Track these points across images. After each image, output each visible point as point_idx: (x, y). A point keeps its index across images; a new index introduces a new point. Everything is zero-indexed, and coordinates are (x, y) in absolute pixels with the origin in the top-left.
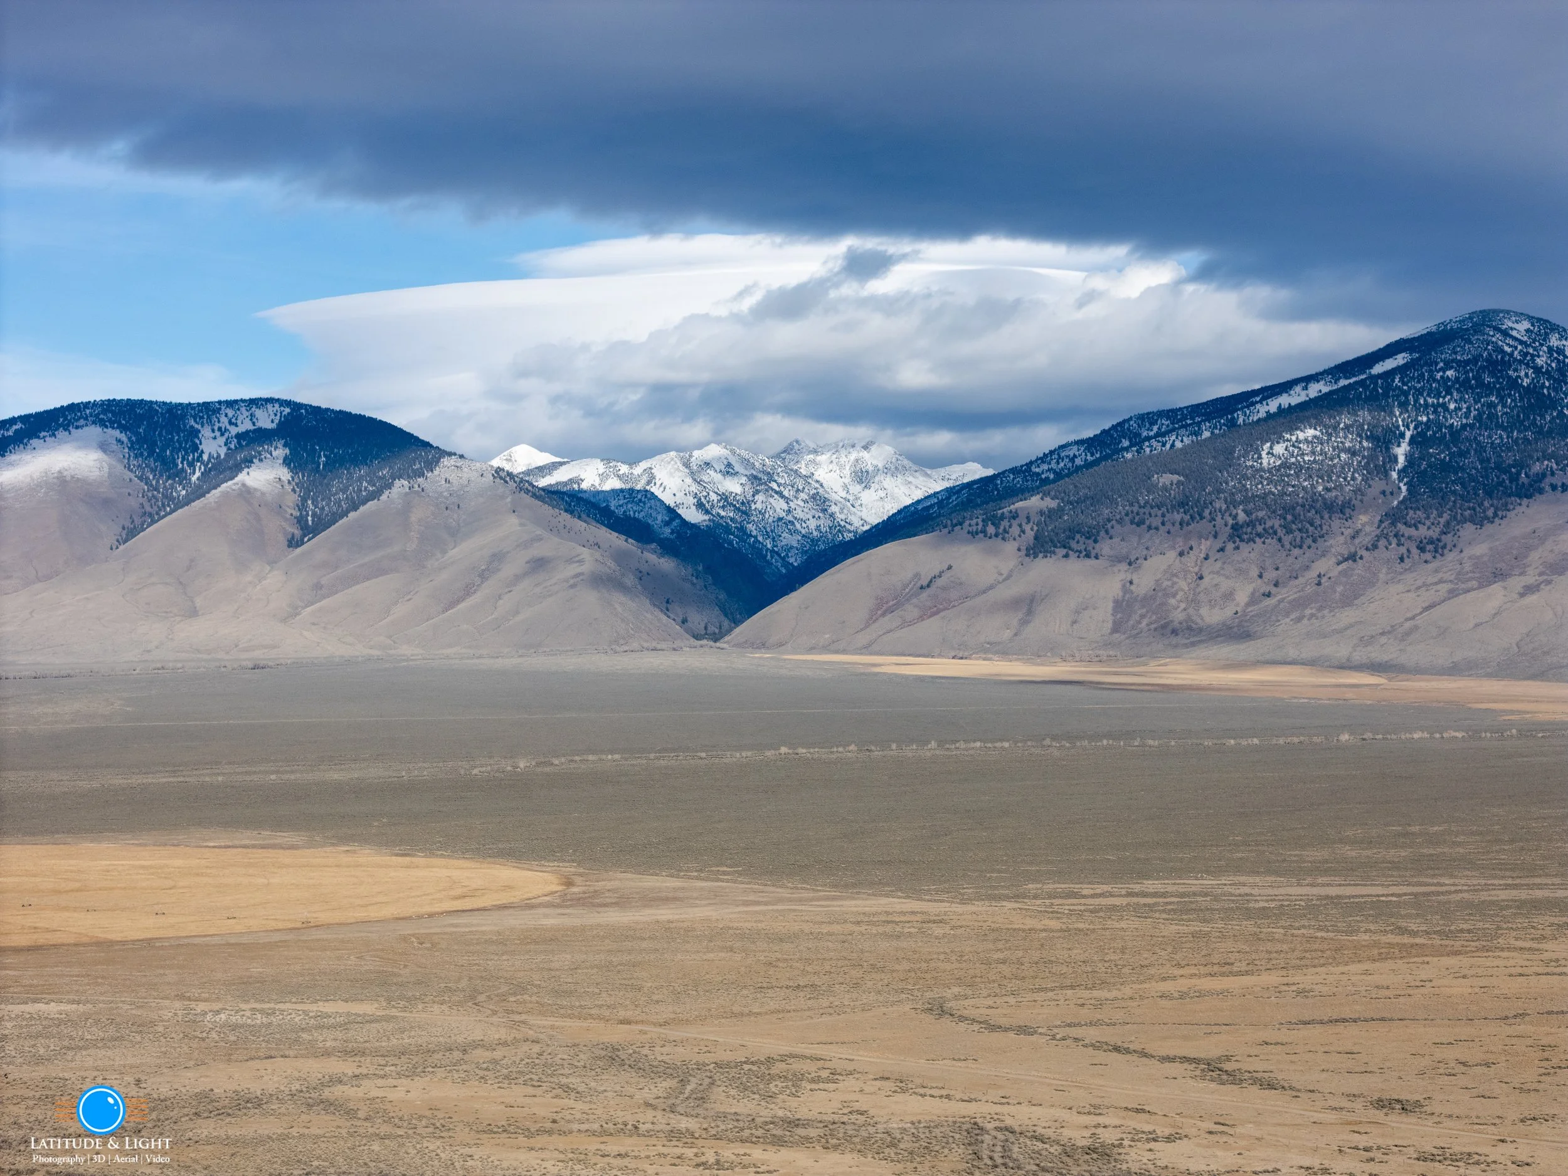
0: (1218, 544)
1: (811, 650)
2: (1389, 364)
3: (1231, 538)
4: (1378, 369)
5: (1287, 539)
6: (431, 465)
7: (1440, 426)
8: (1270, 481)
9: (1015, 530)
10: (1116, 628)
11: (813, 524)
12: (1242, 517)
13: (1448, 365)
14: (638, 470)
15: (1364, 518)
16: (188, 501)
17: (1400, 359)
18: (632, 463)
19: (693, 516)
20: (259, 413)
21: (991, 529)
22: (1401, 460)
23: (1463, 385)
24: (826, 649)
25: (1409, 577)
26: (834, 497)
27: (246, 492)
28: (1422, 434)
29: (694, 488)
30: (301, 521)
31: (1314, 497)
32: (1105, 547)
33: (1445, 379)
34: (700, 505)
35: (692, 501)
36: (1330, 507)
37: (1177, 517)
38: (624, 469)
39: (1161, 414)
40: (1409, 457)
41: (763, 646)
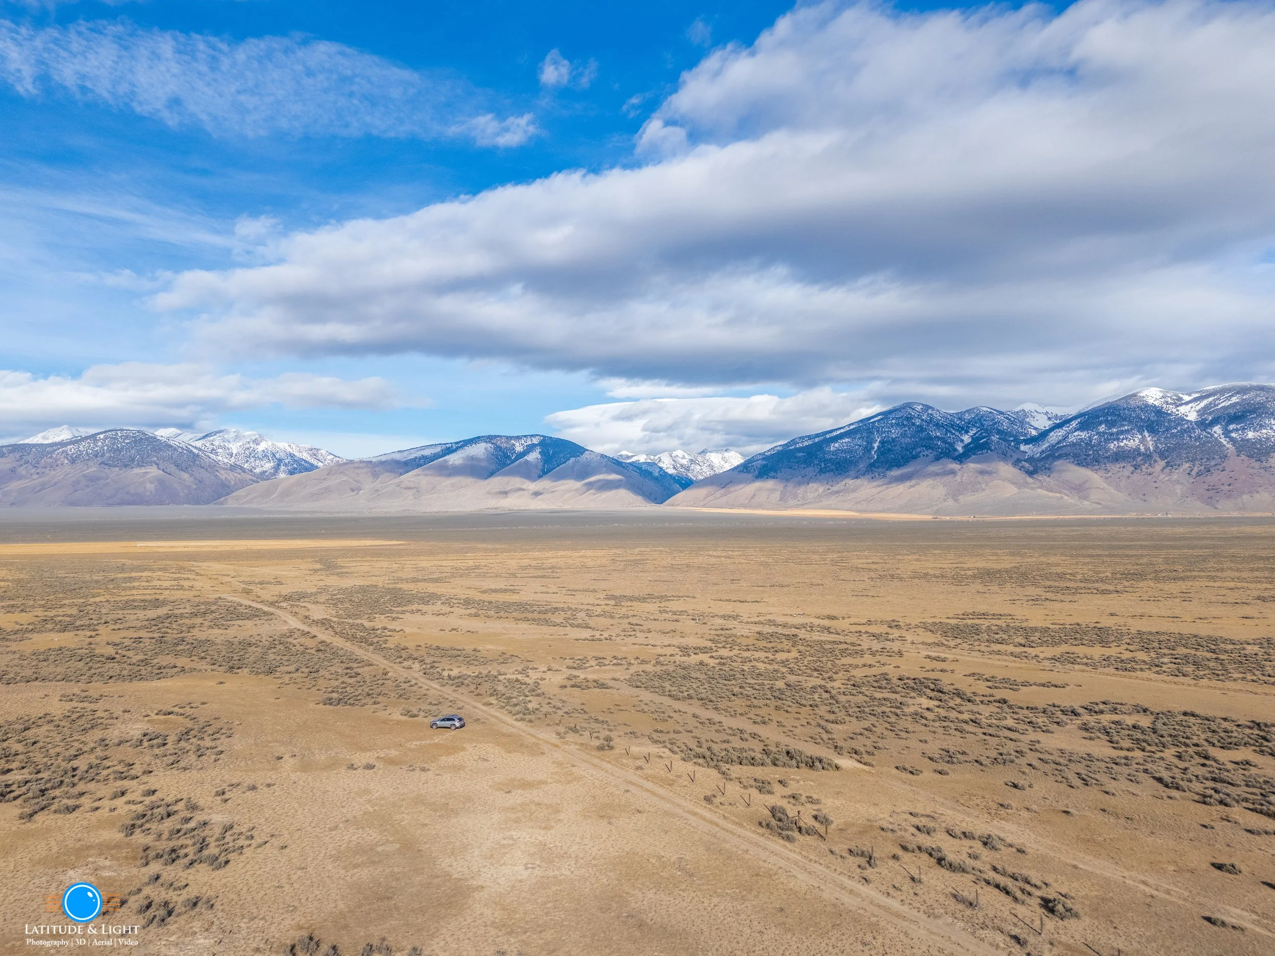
0: (815, 474)
1: (687, 506)
2: (876, 419)
3: (819, 472)
4: (872, 421)
5: (836, 473)
6: (582, 453)
7: (888, 437)
8: (833, 455)
9: (752, 471)
10: (780, 500)
11: (708, 473)
12: (823, 465)
13: (893, 419)
14: (656, 458)
15: (862, 466)
16: (510, 464)
17: (879, 417)
18: (655, 456)
19: (671, 471)
20: (533, 439)
21: (745, 470)
22: (876, 448)
23: (898, 424)
24: (691, 506)
25: (874, 483)
26: (716, 465)
27: (527, 462)
28: (883, 440)
29: (673, 463)
30: (543, 470)
31: (846, 458)
32: (779, 474)
33: (892, 423)
34: (674, 468)
35: (672, 466)
36: (851, 462)
37: (803, 466)
38: (652, 457)
39: (806, 437)
40: (878, 447)
41: (673, 505)
